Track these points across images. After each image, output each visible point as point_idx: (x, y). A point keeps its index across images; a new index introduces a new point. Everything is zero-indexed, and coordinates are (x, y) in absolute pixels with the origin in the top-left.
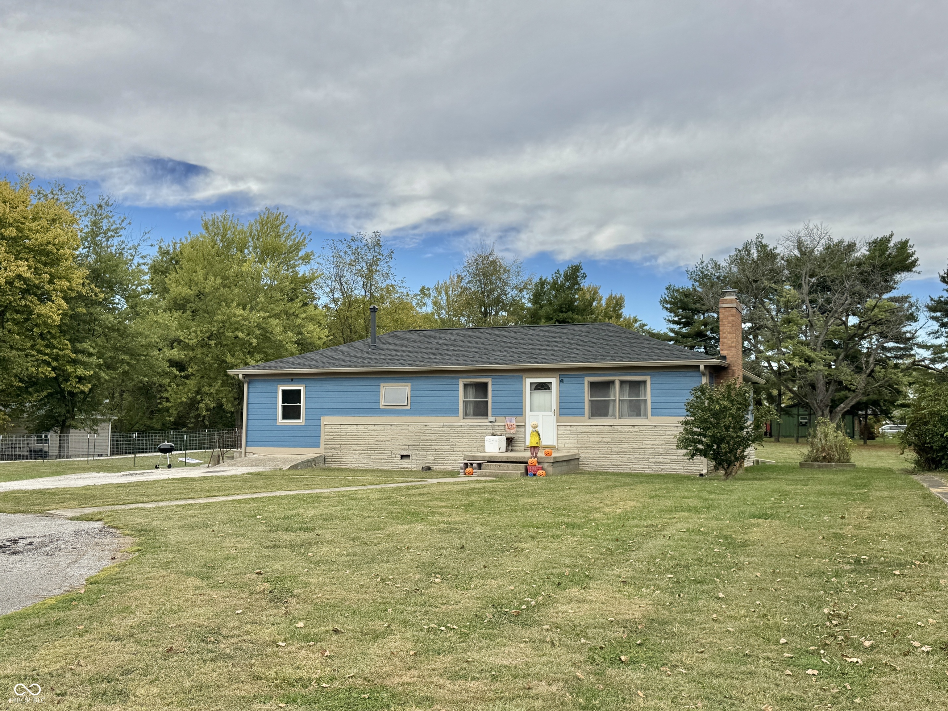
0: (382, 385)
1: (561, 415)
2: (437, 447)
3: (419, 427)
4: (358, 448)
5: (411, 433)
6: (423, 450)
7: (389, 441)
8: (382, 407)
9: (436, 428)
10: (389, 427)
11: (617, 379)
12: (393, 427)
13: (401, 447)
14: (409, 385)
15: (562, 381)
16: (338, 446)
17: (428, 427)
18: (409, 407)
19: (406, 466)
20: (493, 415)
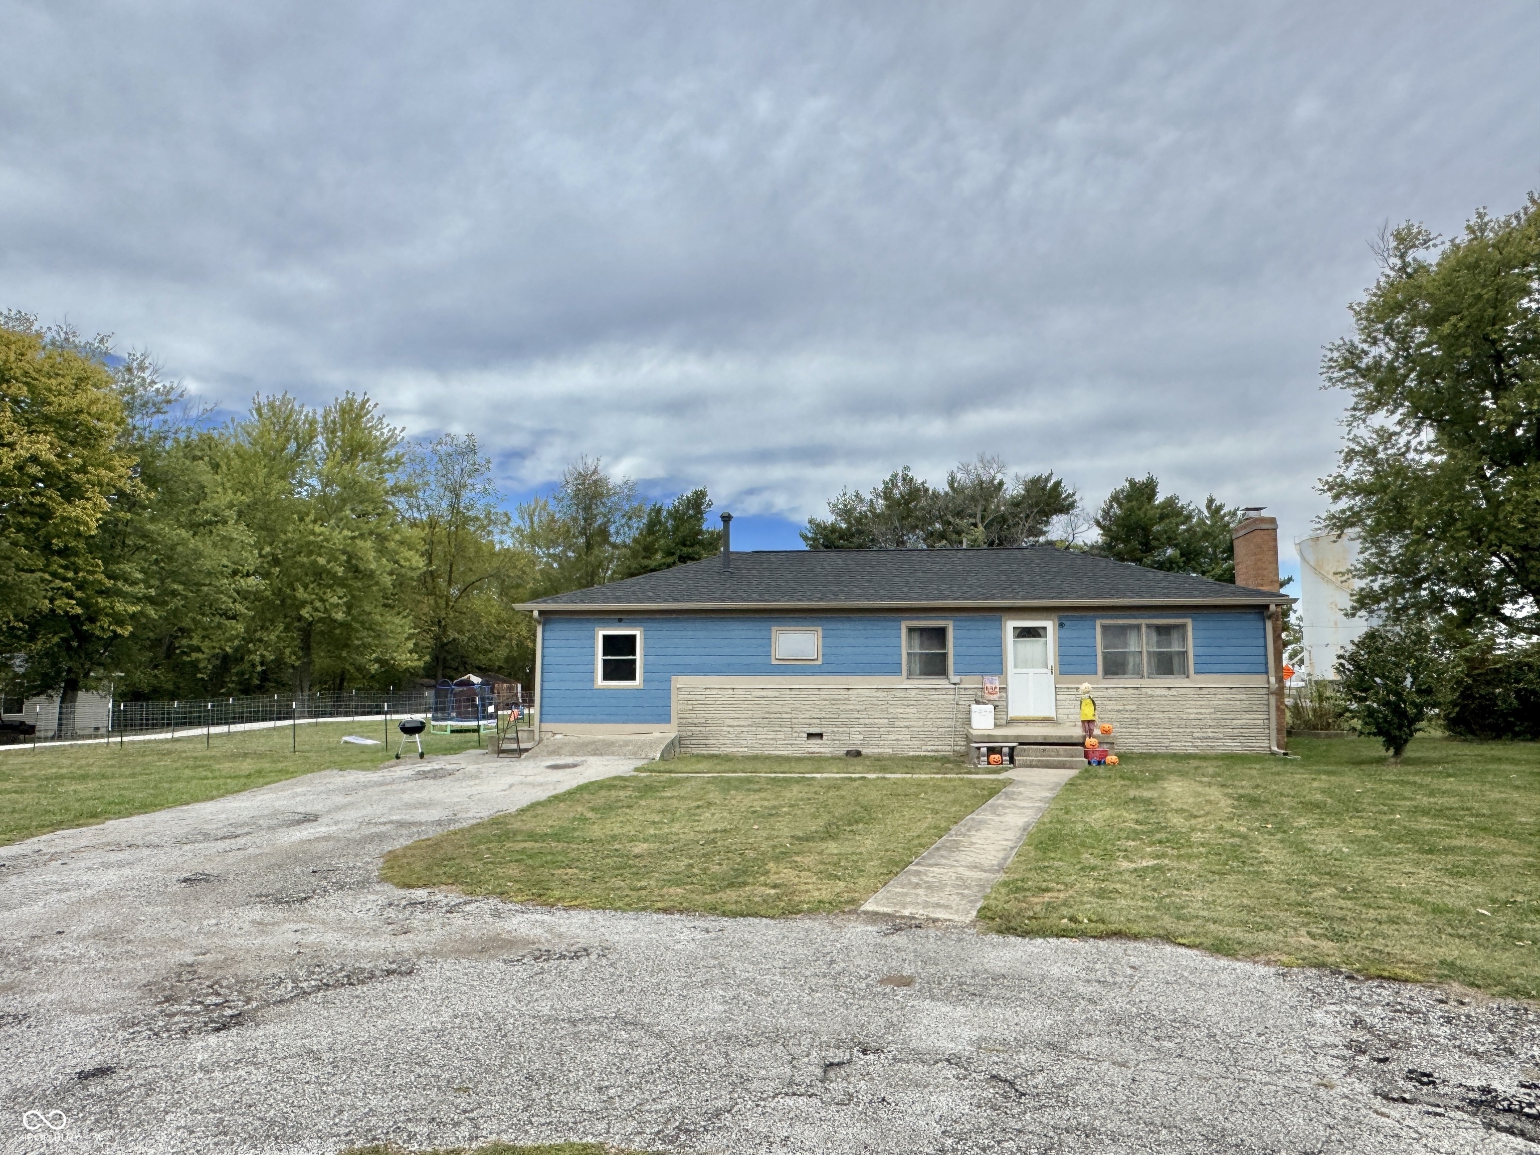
0: (774, 629)
1: (1062, 673)
2: (867, 721)
3: (837, 692)
4: (735, 723)
5: (825, 700)
6: (846, 726)
7: (787, 713)
8: (774, 662)
9: (867, 693)
10: (788, 692)
11: (1143, 622)
12: (793, 692)
13: (808, 721)
14: (820, 629)
15: (1061, 625)
16: (703, 721)
17: (850, 692)
18: (819, 662)
19: (817, 750)
20: (957, 673)
